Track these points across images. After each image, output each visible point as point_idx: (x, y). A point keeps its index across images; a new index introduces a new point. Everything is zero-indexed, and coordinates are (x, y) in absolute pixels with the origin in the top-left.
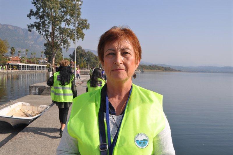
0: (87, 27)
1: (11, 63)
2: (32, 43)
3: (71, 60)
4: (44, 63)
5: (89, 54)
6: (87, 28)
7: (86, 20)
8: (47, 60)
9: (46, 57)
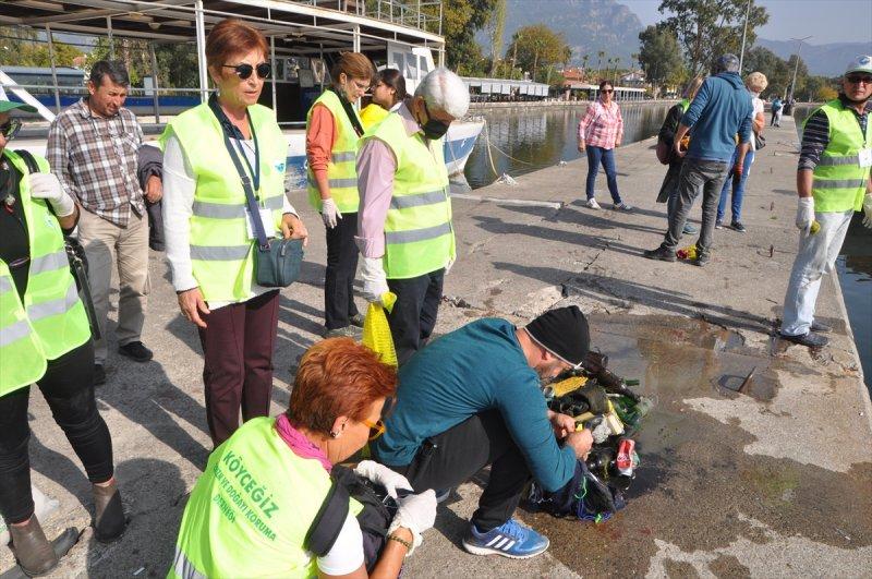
0: (763, 21)
1: (576, 85)
2: (599, 27)
3: (704, 75)
4: (635, 83)
5: (759, 57)
6: (762, 24)
7: (762, 9)
8: (643, 76)
9: (643, 68)
